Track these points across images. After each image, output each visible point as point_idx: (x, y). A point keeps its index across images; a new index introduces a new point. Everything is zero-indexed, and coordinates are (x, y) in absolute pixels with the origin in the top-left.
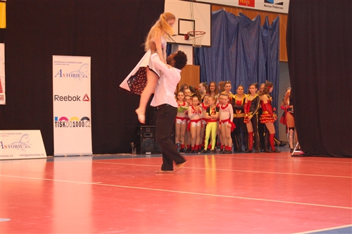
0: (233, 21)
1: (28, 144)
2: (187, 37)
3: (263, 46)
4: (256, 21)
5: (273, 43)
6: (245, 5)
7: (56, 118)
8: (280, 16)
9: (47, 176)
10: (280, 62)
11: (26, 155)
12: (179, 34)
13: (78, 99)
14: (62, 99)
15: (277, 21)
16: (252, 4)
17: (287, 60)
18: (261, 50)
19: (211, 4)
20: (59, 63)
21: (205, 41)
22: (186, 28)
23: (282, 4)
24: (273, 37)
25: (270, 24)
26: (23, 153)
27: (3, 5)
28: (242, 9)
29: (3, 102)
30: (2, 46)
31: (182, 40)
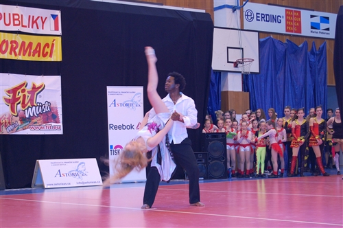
0: (280, 48)
1: (84, 172)
2: (236, 65)
3: (311, 71)
4: (303, 47)
5: (320, 68)
6: (292, 31)
7: (112, 146)
8: (327, 42)
9: (103, 203)
10: (328, 86)
11: (83, 183)
12: (228, 62)
13: (132, 127)
14: (116, 127)
15: (323, 47)
16: (299, 30)
17: (334, 84)
18: (309, 75)
19: (259, 32)
20: (113, 93)
21: (254, 67)
22: (235, 56)
23: (328, 29)
24: (321, 62)
25: (317, 49)
27: (59, 39)
28: (290, 35)
29: (61, 132)
30: (58, 78)
31: (231, 67)
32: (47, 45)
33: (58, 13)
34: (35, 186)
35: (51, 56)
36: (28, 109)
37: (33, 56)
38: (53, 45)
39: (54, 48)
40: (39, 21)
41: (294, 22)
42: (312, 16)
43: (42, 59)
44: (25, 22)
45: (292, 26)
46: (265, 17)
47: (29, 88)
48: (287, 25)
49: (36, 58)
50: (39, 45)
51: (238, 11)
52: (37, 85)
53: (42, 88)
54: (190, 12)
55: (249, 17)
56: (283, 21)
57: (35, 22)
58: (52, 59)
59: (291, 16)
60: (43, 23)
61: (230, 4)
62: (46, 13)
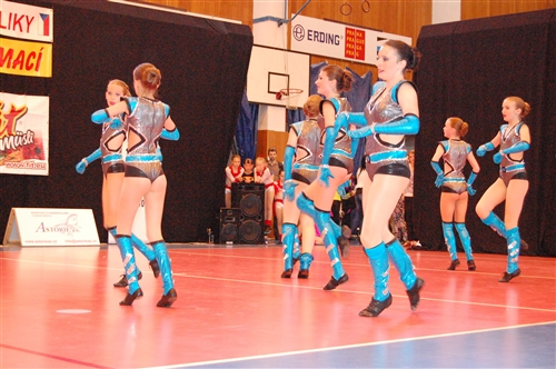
1: (76, 227)
2: (279, 96)
4: (366, 78)
6: (352, 57)
11: (73, 241)
12: (269, 92)
16: (362, 56)
19: (311, 55)
22: (278, 84)
26: (69, 238)
27: (50, 47)
28: (350, 62)
29: (45, 172)
30: (46, 100)
31: (272, 99)
32: (33, 54)
33: (49, 12)
34: (8, 243)
35: (37, 69)
36: (3, 139)
37: (14, 67)
38: (40, 54)
39: (42, 59)
40: (24, 22)
41: (355, 45)
42: (379, 39)
43: (25, 73)
44: (5, 22)
45: (353, 43)
46: (318, 36)
47: (7, 110)
48: (347, 49)
49: (17, 71)
50: (22, 53)
51: (285, 26)
52: (18, 108)
53: (23, 111)
54: (225, 23)
55: (299, 35)
56: (343, 42)
57: (17, 22)
58: (38, 74)
59: (353, 37)
60: (29, 24)
61: (275, 16)
62: (33, 11)
